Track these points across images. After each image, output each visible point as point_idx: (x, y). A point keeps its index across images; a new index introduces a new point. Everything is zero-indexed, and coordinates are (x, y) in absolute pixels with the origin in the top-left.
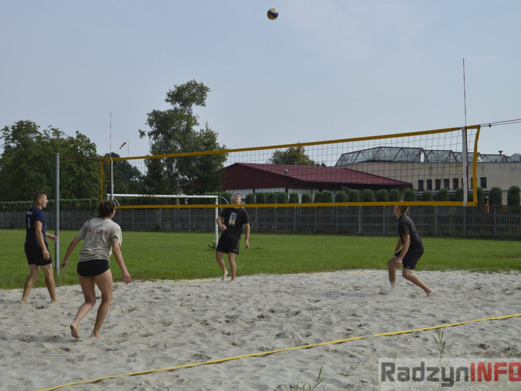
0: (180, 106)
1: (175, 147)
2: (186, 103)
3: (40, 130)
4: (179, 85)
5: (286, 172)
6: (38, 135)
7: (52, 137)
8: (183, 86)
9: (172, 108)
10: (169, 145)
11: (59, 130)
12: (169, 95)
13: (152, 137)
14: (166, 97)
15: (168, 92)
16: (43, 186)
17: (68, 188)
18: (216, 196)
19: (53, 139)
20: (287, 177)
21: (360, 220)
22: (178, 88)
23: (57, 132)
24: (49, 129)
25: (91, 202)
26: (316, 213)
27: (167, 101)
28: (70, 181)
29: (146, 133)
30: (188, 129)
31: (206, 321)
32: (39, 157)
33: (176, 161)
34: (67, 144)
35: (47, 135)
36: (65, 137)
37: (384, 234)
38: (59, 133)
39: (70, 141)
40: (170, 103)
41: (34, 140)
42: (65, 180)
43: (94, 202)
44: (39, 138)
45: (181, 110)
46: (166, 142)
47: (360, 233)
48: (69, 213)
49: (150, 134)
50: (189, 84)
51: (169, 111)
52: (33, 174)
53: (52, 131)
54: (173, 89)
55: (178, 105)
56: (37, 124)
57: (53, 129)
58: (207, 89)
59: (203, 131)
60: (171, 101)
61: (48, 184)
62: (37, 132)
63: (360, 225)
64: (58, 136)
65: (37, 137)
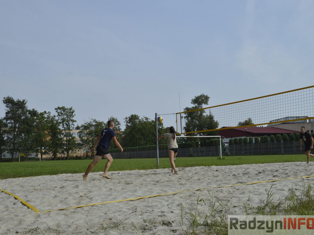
0: (198, 105)
1: (196, 122)
2: (200, 104)
3: (140, 118)
4: (197, 96)
5: (246, 130)
6: (139, 120)
7: (145, 121)
8: (198, 97)
9: (194, 106)
10: (193, 122)
11: (148, 118)
12: (192, 101)
13: (186, 118)
14: (191, 101)
15: (192, 99)
16: (142, 141)
17: (152, 141)
18: (220, 136)
19: (145, 122)
20: (246, 132)
21: (282, 148)
22: (196, 98)
23: (147, 119)
24: (143, 117)
25: (162, 146)
26: (261, 145)
27: (192, 103)
28: (153, 138)
29: (183, 117)
30: (201, 114)
31: (235, 174)
32: (140, 129)
33: (196, 128)
34: (151, 123)
35: (143, 120)
36: (150, 121)
37: (294, 153)
38: (148, 119)
39: (152, 122)
40: (193, 104)
41: (138, 122)
42: (151, 138)
43: (164, 146)
44: (140, 121)
45: (198, 107)
46: (192, 121)
47: (282, 153)
48: (153, 151)
49: (185, 118)
50: (201, 96)
51: (193, 107)
52: (138, 136)
53: (145, 118)
54: (194, 98)
55: (196, 105)
56: (139, 116)
57: (145, 117)
58: (209, 98)
59: (208, 115)
60: (193, 103)
61: (144, 140)
62: (139, 119)
63: (282, 150)
64: (147, 120)
65: (139, 121)
